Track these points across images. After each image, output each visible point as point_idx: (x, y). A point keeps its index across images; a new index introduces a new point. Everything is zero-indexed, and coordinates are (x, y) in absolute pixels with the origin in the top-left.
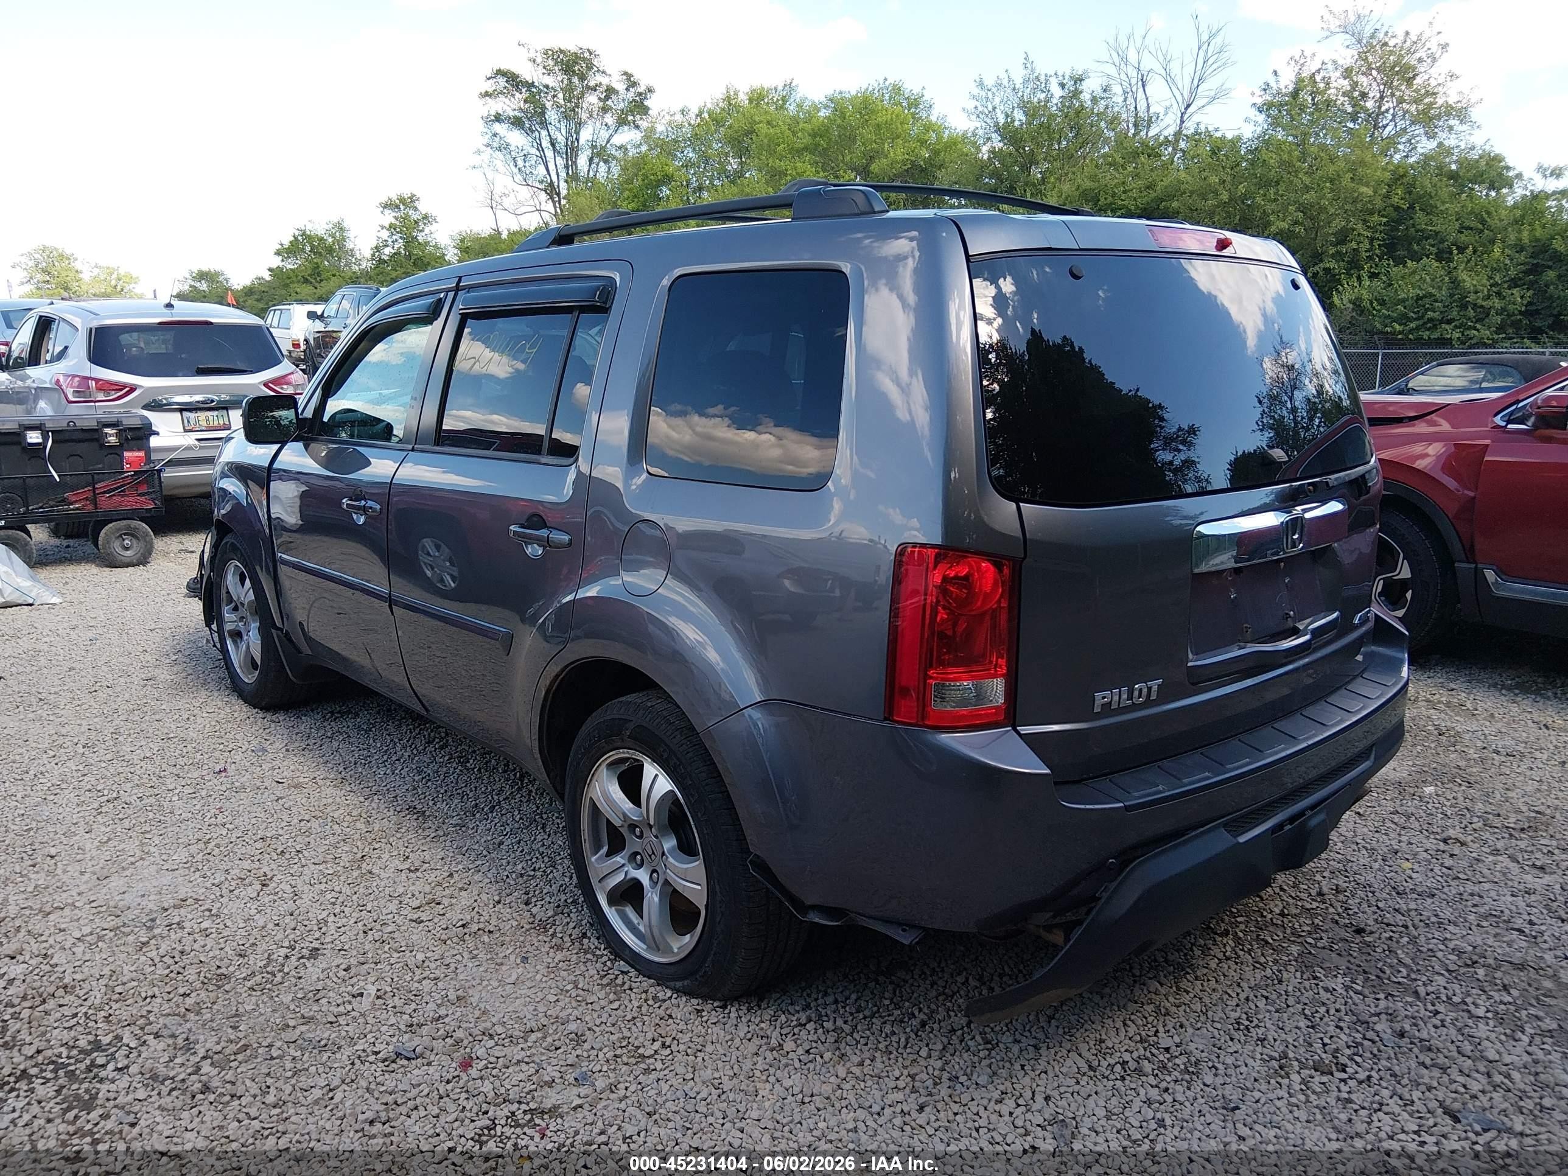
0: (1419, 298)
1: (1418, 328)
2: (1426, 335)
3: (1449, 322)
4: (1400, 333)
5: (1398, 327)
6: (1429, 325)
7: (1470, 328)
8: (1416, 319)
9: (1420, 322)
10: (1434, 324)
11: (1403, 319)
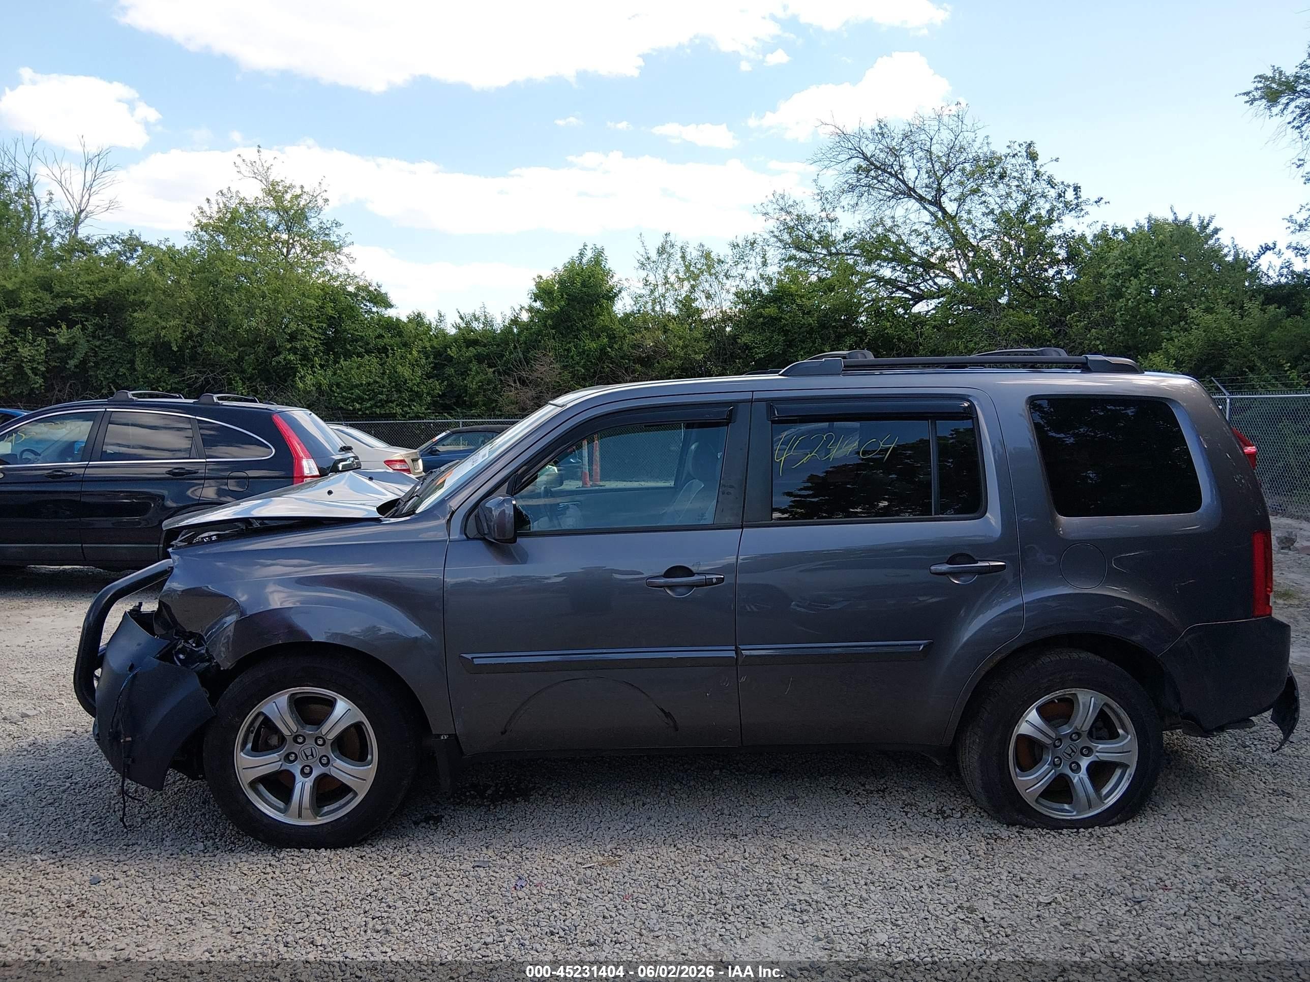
0: (369, 384)
1: (371, 407)
2: (378, 411)
3: (392, 402)
4: (360, 410)
5: (358, 406)
6: (379, 404)
7: (406, 406)
8: (370, 399)
9: (372, 402)
10: (383, 404)
11: (360, 400)
